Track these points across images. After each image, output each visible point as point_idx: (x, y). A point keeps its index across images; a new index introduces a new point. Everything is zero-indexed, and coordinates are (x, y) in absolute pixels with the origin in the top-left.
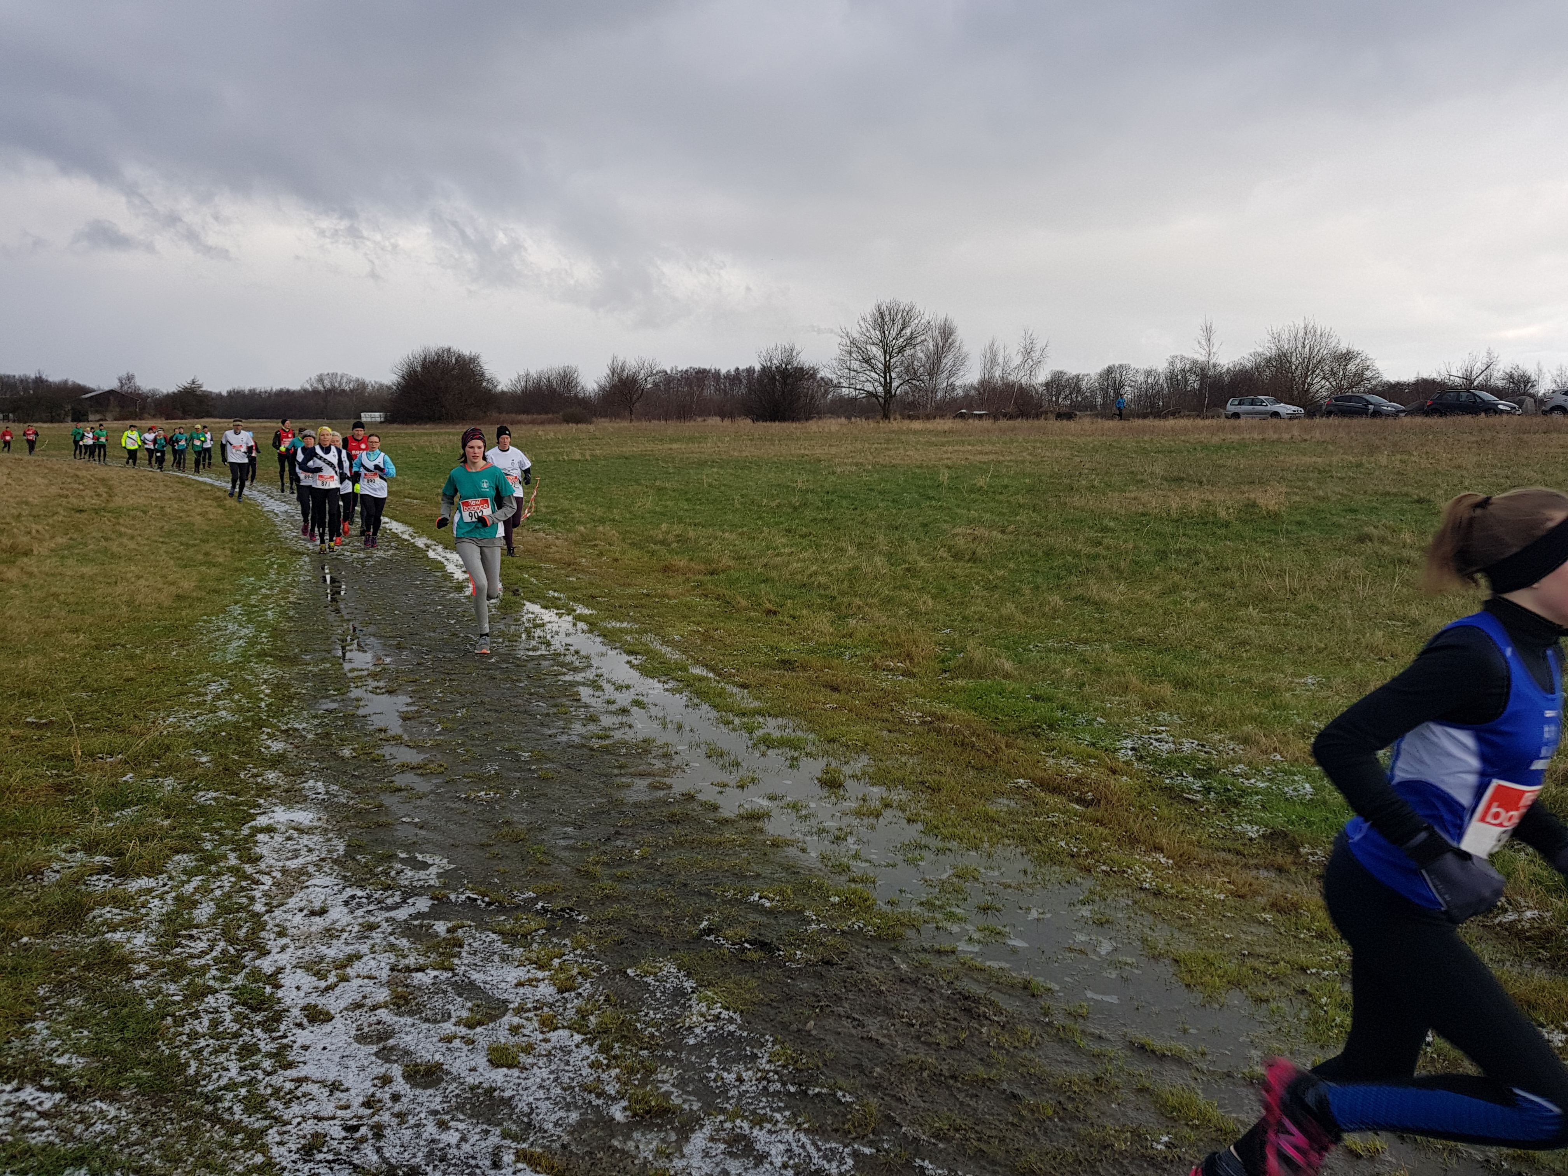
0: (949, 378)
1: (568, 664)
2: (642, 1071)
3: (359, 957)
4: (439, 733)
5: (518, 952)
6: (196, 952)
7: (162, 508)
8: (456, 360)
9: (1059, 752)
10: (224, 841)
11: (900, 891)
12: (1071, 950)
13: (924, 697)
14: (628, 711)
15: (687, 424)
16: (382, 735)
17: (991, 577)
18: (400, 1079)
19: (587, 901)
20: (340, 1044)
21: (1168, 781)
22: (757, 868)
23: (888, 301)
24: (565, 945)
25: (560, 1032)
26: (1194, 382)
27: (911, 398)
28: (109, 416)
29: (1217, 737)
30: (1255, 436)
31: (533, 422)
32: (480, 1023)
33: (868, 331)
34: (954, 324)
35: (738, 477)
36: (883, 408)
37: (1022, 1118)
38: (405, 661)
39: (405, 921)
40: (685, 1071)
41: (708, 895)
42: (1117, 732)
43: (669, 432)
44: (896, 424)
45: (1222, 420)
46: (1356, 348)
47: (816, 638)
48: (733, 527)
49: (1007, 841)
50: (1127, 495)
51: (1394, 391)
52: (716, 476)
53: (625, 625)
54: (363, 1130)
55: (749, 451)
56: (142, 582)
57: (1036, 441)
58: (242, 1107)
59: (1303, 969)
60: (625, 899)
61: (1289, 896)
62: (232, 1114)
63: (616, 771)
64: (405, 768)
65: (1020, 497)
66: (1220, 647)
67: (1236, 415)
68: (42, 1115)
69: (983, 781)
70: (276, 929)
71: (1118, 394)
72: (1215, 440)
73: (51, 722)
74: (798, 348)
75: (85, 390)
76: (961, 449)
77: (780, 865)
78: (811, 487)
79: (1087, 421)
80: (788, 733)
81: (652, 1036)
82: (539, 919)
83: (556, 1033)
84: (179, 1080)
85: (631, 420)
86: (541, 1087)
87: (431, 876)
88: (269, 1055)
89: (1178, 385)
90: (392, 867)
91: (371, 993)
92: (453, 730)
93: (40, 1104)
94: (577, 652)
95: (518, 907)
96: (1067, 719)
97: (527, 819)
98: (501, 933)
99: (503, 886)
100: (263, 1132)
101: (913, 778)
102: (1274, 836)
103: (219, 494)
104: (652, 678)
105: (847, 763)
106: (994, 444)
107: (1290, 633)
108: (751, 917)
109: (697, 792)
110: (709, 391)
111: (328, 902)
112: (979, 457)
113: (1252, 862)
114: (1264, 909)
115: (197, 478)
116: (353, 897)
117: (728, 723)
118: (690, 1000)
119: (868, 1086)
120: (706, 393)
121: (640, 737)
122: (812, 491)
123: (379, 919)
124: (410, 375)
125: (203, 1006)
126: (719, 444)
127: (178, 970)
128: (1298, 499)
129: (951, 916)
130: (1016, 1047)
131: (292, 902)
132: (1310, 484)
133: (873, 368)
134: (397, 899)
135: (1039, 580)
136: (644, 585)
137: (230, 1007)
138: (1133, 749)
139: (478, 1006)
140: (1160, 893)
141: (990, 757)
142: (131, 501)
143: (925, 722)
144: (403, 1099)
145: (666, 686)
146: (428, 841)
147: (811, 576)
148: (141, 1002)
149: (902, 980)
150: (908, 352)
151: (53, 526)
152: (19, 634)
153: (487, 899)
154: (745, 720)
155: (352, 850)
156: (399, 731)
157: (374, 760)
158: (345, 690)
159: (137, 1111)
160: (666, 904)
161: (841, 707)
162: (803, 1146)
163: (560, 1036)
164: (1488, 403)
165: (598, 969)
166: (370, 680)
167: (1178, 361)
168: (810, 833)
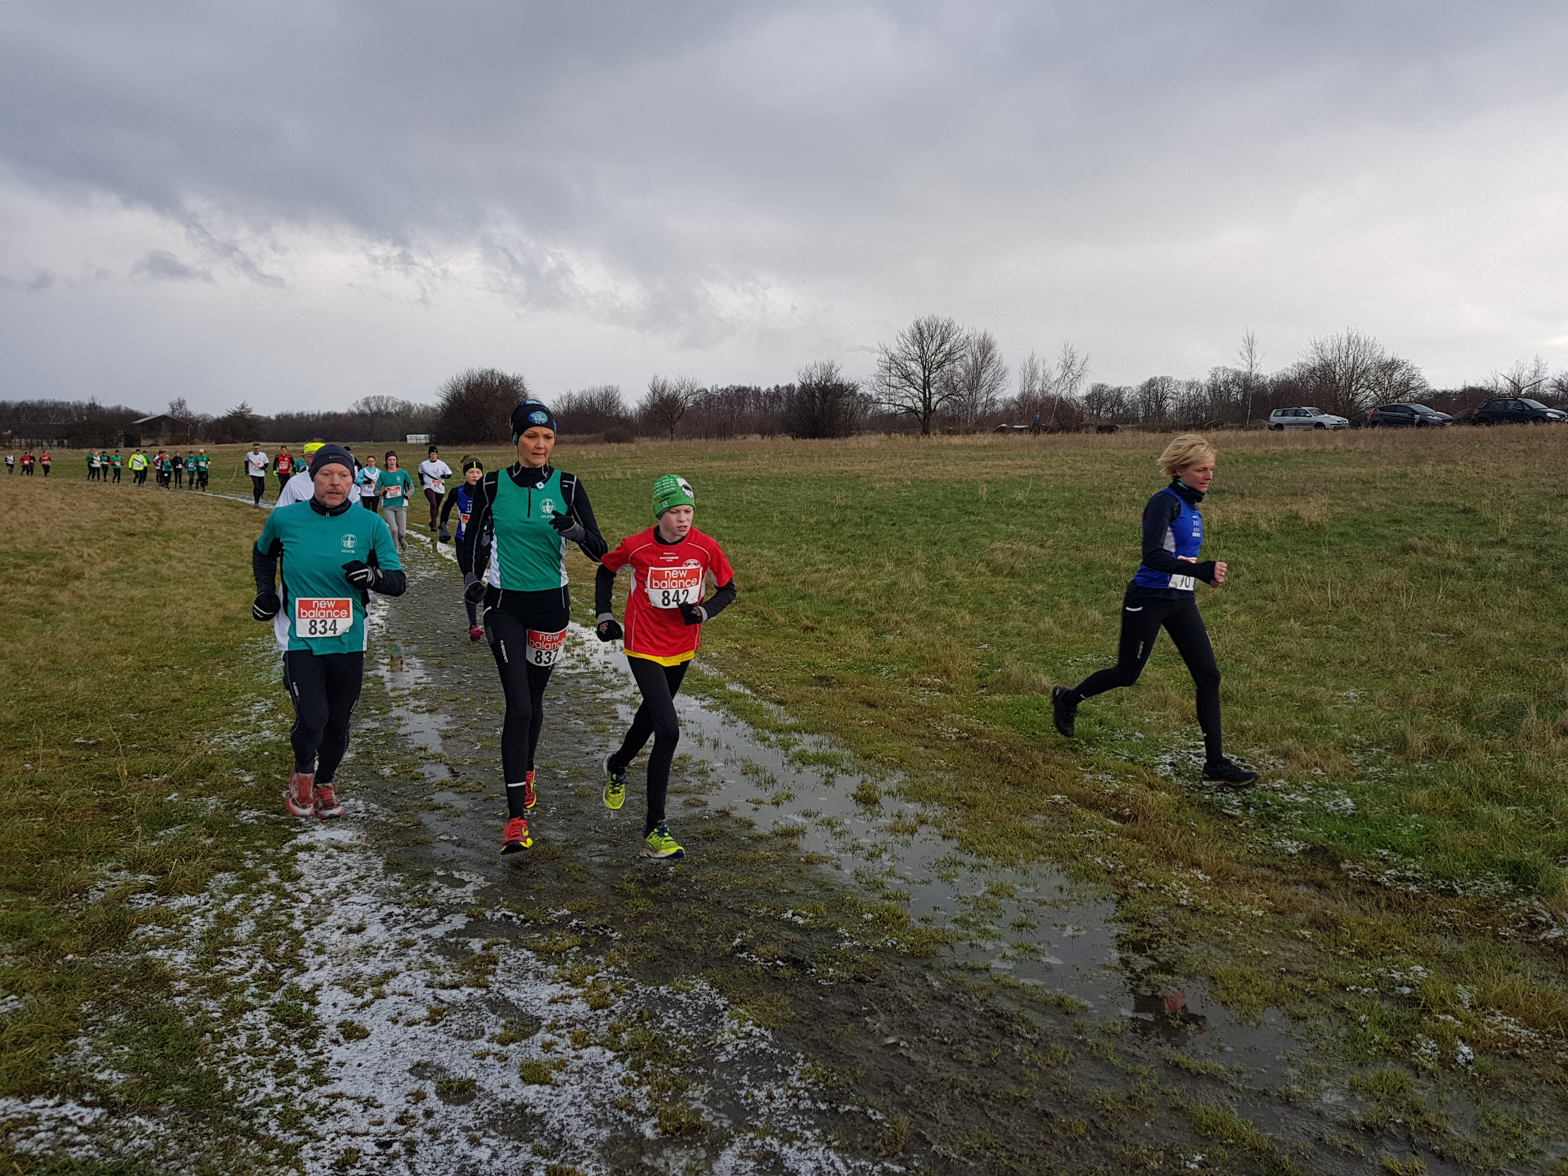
0: (988, 393)
1: (606, 682)
2: (673, 1088)
3: (394, 974)
4: (478, 751)
5: (552, 968)
6: (236, 969)
7: (211, 531)
8: (500, 382)
9: (1097, 768)
10: (265, 860)
11: (935, 908)
12: (1105, 967)
13: (961, 713)
15: (728, 442)
16: (423, 754)
17: (1029, 592)
18: (433, 1096)
19: (622, 918)
20: (375, 1061)
21: (1207, 797)
22: (790, 885)
23: (926, 317)
24: (599, 962)
25: (592, 1049)
26: (1237, 393)
27: (951, 413)
28: (161, 441)
29: (1256, 751)
30: (1299, 447)
31: (575, 442)
32: (513, 1040)
33: (907, 347)
34: (993, 339)
35: (777, 494)
36: (923, 424)
37: (1054, 1137)
38: (446, 680)
39: (442, 938)
40: (716, 1089)
41: (741, 912)
42: (1156, 747)
43: (710, 450)
44: (935, 439)
45: (1265, 431)
46: (1401, 357)
47: (853, 654)
48: (772, 543)
49: (1043, 858)
51: (1440, 400)
52: (755, 494)
54: (396, 1146)
55: (788, 468)
56: (190, 604)
57: (1075, 455)
58: (277, 1123)
59: (1342, 987)
60: (659, 916)
61: (1329, 912)
62: (268, 1130)
64: (444, 786)
65: (1059, 511)
66: (1261, 660)
67: (1280, 427)
68: (83, 1130)
69: (1020, 797)
70: (314, 947)
71: (1159, 405)
72: (1258, 451)
73: (99, 742)
74: (837, 365)
75: (138, 416)
76: (1001, 463)
77: (814, 882)
78: (850, 503)
79: (1128, 434)
80: (825, 750)
81: (684, 1053)
82: (573, 936)
83: (588, 1050)
84: (217, 1095)
85: (672, 439)
86: (572, 1104)
87: (467, 894)
88: (305, 1071)
89: (1221, 396)
90: (428, 885)
91: (407, 1010)
93: (81, 1118)
94: (615, 670)
95: (552, 924)
96: (1106, 735)
97: (562, 836)
98: (535, 950)
99: (539, 904)
100: (298, 1147)
101: (949, 794)
102: (1314, 852)
104: (690, 695)
105: (882, 779)
106: (1033, 458)
107: (1332, 646)
108: (785, 934)
109: (732, 809)
110: (749, 409)
111: (366, 920)
112: (1019, 472)
113: (1291, 877)
114: (1303, 926)
116: (390, 915)
117: (764, 740)
118: (722, 1017)
119: (898, 1104)
120: (747, 410)
122: (851, 507)
123: (416, 936)
124: (454, 397)
125: (242, 1023)
126: (759, 462)
127: (217, 987)
128: (1341, 510)
129: (985, 934)
130: (1048, 1065)
131: (330, 920)
132: (1354, 495)
133: (912, 384)
134: (434, 917)
135: (1078, 594)
137: (268, 1024)
138: (1171, 764)
139: (512, 1023)
140: (1198, 910)
141: (1026, 773)
142: (181, 524)
143: (961, 738)
144: (436, 1115)
145: (703, 703)
146: (465, 859)
147: (849, 592)
148: (181, 1019)
149: (935, 998)
150: (947, 367)
151: (105, 550)
152: (69, 657)
153: (522, 916)
154: (781, 736)
155: (391, 868)
156: (440, 750)
157: (413, 779)
158: (386, 709)
159: (175, 1126)
160: (700, 921)
161: (877, 723)
162: (832, 1164)
163: (592, 1053)
164: (1537, 411)
165: (631, 987)
166: (411, 699)
167: (1220, 373)
168: (844, 850)
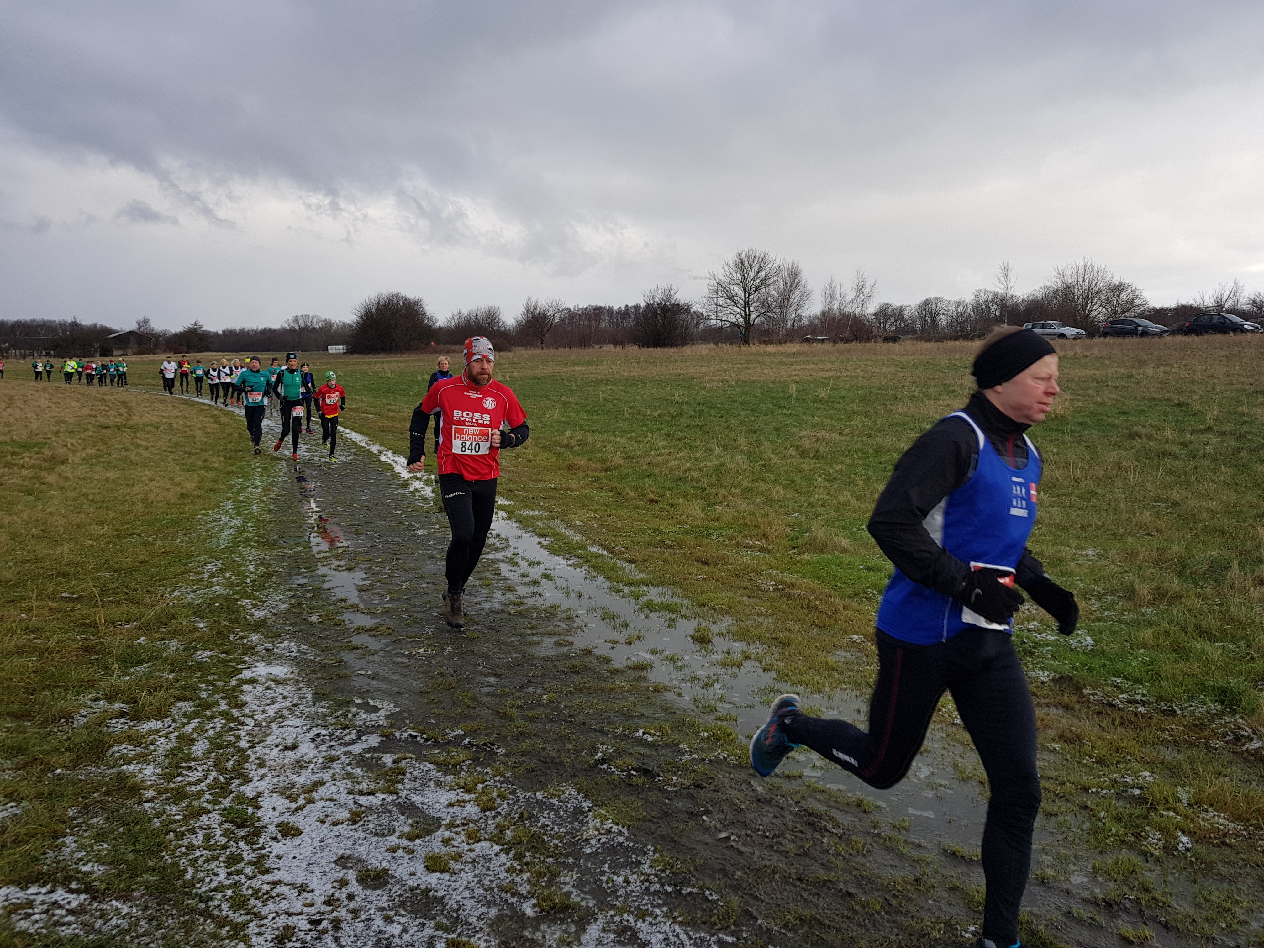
0: (796, 310)
2: (548, 875)
3: (322, 783)
4: (388, 602)
5: (449, 778)
6: (194, 780)
7: (171, 424)
10: (217, 691)
13: (777, 569)
14: (539, 583)
15: (587, 350)
16: (343, 604)
17: (831, 471)
18: (354, 882)
19: (505, 737)
20: (307, 854)
22: (642, 710)
23: (746, 250)
24: (487, 773)
25: (483, 843)
26: (995, 310)
27: (766, 327)
28: (130, 351)
32: (418, 837)
33: (731, 274)
34: (800, 267)
35: (627, 392)
36: (744, 335)
37: (855, 912)
38: (361, 544)
39: (360, 754)
40: (583, 875)
41: (602, 731)
43: (573, 358)
44: (754, 348)
46: (1126, 281)
47: (690, 522)
48: (624, 432)
49: (844, 686)
50: (941, 402)
51: (1158, 315)
52: (610, 392)
53: (537, 513)
54: (325, 924)
55: (636, 372)
56: (155, 483)
57: (866, 360)
58: (229, 905)
59: (1086, 789)
60: (535, 735)
61: (1074, 729)
62: (221, 911)
63: (529, 631)
64: (360, 630)
65: (854, 405)
68: (70, 912)
69: (825, 637)
70: (257, 761)
71: (933, 321)
73: (81, 596)
74: (675, 288)
75: (111, 331)
76: (807, 367)
77: (660, 707)
78: (686, 400)
79: (908, 343)
80: (667, 599)
81: (556, 846)
82: (466, 752)
83: (479, 844)
84: (179, 883)
85: (542, 348)
86: (467, 888)
87: (380, 718)
88: (250, 863)
89: (983, 313)
90: (349, 711)
91: (332, 812)
92: (398, 599)
93: (69, 903)
95: (449, 742)
98: (436, 763)
99: (438, 726)
100: (245, 925)
101: (768, 635)
102: (1062, 680)
103: (215, 412)
104: (558, 555)
105: (714, 623)
106: (833, 363)
107: (1074, 514)
108: (637, 749)
110: (605, 324)
111: (299, 739)
112: (821, 374)
113: (1043, 701)
114: (1053, 740)
115: (198, 400)
116: (318, 735)
117: (619, 591)
118: (587, 817)
119: (730, 887)
120: (602, 325)
121: (548, 604)
122: (687, 403)
123: (339, 753)
124: (367, 315)
125: (199, 824)
126: (613, 366)
127: (179, 795)
128: (1080, 404)
130: (851, 854)
131: (270, 740)
132: (1090, 392)
133: (735, 304)
134: (354, 736)
135: (870, 473)
136: (552, 481)
137: (220, 825)
139: (417, 823)
141: (830, 617)
142: (146, 419)
143: (777, 589)
144: (356, 898)
145: (569, 562)
146: (378, 689)
147: (685, 471)
148: (150, 820)
149: (759, 800)
150: (763, 290)
151: (84, 440)
152: (57, 526)
153: (425, 736)
154: (633, 589)
155: (318, 697)
156: (357, 601)
157: (336, 625)
158: (313, 568)
159: (146, 908)
160: (569, 739)
161: (710, 578)
162: (677, 936)
163: (483, 847)
164: (1236, 323)
165: (513, 792)
166: (334, 560)
167: (982, 294)
168: (684, 681)
